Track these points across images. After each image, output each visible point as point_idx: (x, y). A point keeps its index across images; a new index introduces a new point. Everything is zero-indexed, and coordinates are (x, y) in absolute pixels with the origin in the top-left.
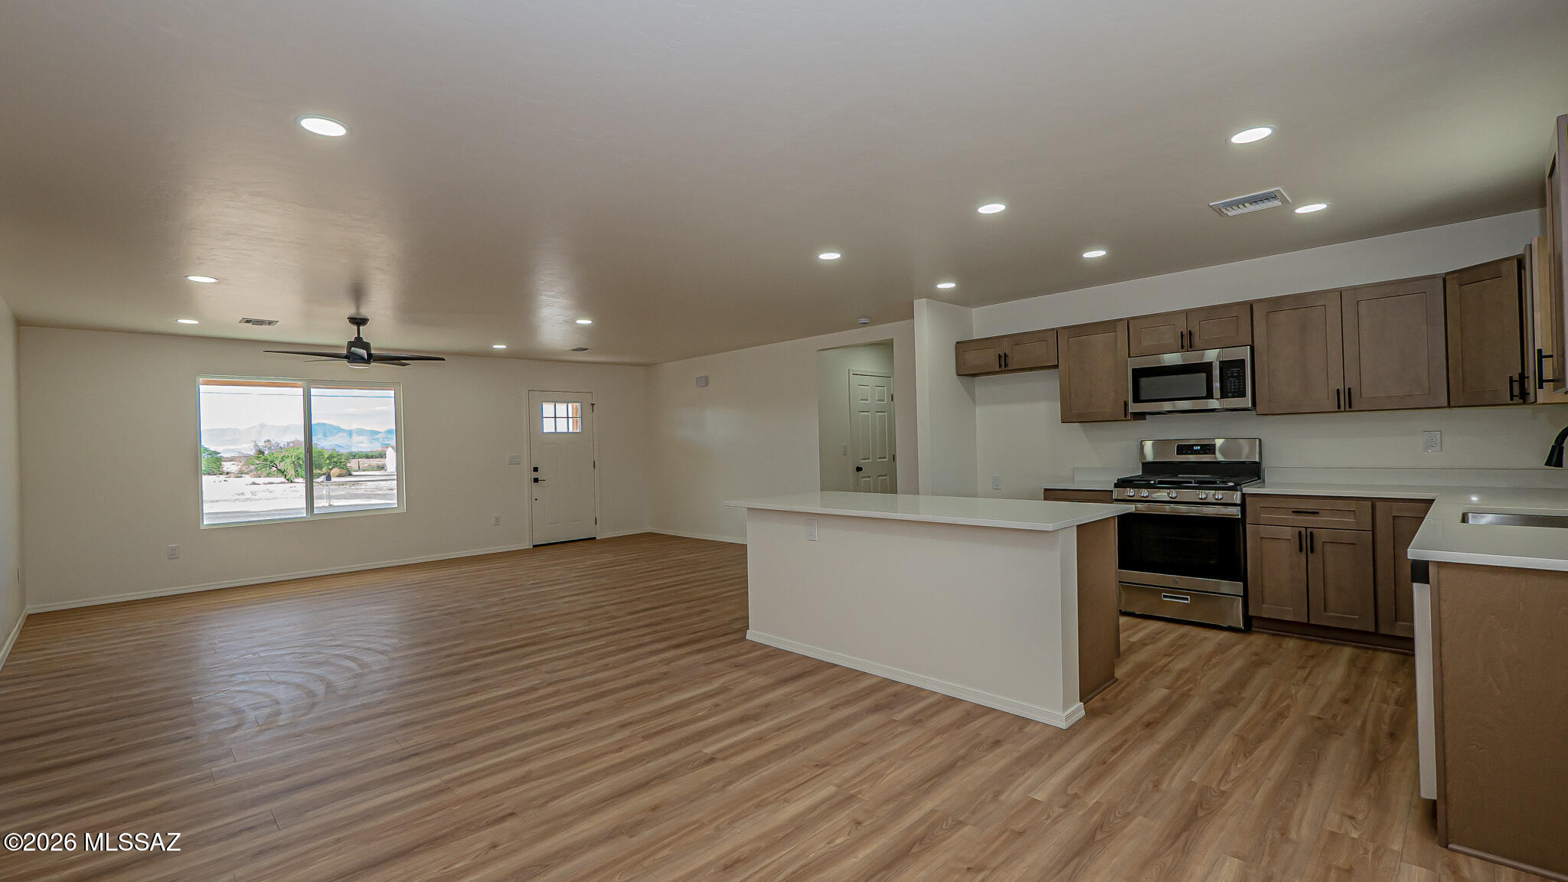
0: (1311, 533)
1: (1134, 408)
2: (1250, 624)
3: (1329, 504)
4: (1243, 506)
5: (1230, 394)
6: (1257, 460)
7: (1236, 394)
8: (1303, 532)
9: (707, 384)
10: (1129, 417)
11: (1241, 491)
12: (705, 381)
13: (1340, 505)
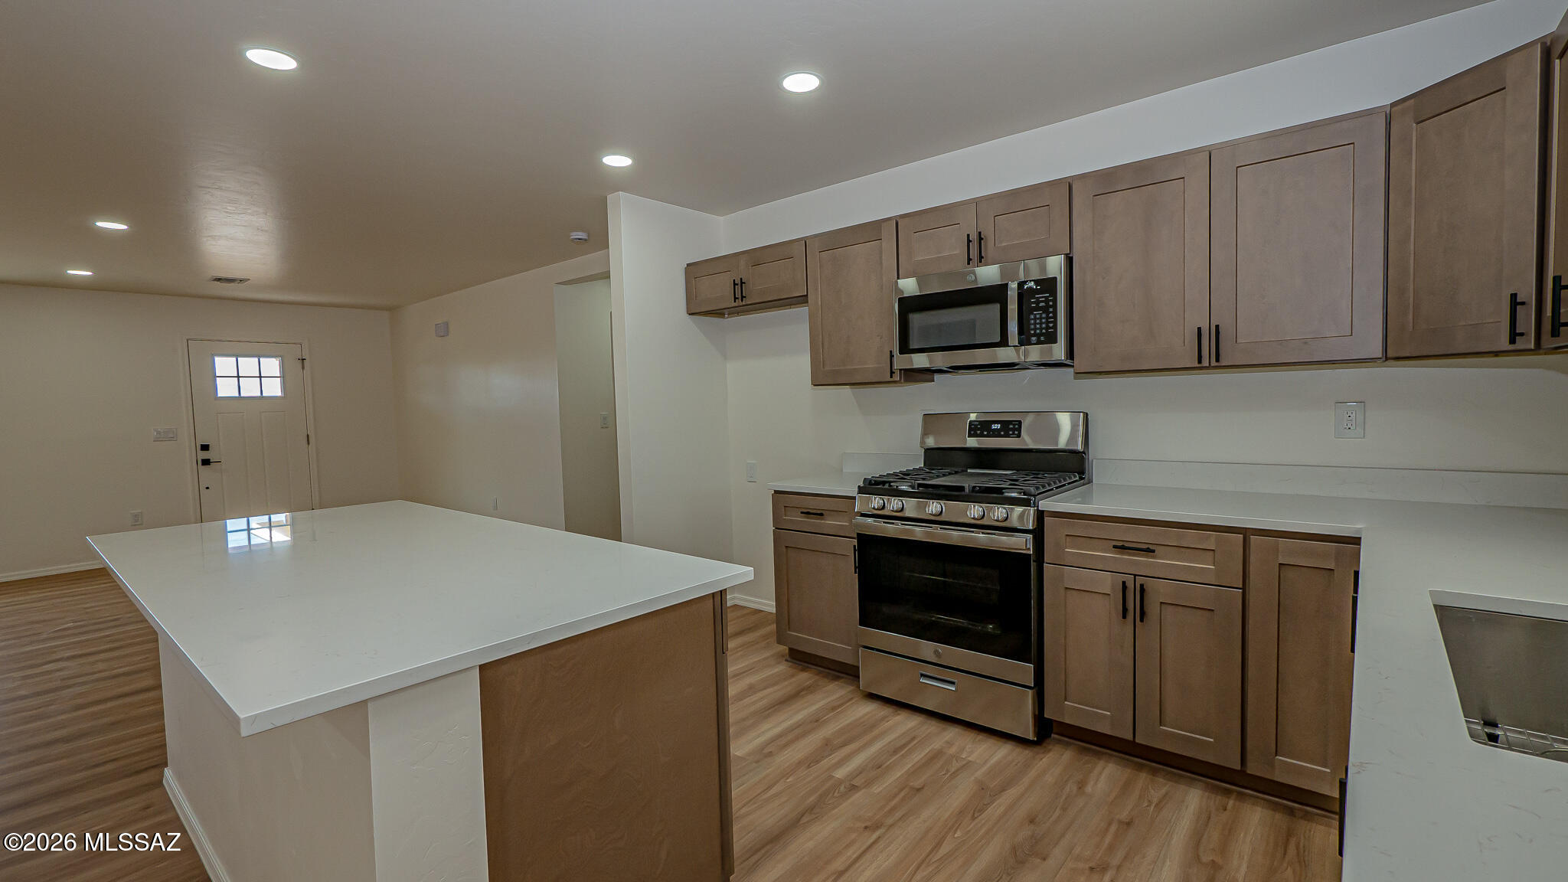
0: (1142, 586)
1: (901, 362)
2: (1046, 731)
3: (1173, 536)
4: (1038, 534)
5: (1034, 339)
6: (1080, 448)
7: (1042, 338)
8: (1130, 585)
9: (447, 333)
10: (897, 377)
11: (1036, 505)
12: (443, 330)
13: (1191, 538)
